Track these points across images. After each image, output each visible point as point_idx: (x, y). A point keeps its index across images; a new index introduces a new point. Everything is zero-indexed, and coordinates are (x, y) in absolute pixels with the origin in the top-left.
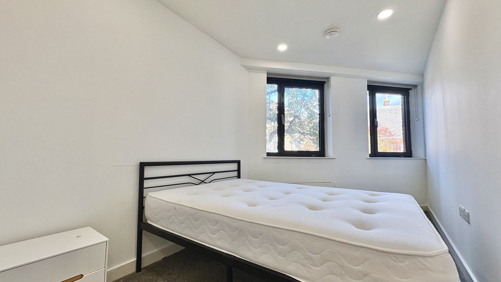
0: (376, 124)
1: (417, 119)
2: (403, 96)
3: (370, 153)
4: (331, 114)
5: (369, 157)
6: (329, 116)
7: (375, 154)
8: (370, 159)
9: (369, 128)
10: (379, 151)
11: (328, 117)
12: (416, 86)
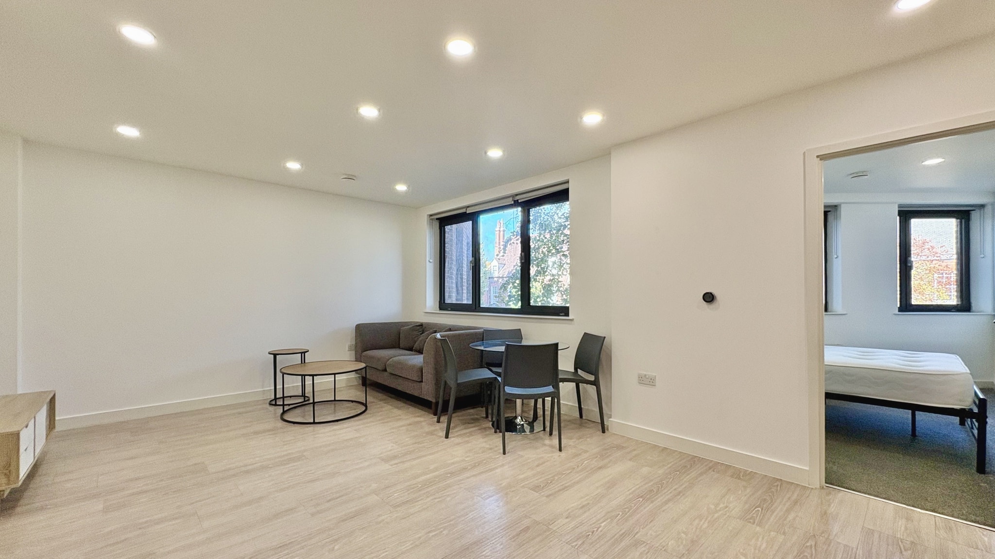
0: (909, 265)
1: (982, 256)
2: (959, 220)
3: (898, 306)
4: (840, 255)
5: (897, 312)
6: (837, 257)
7: (906, 306)
8: (899, 314)
9: (898, 270)
10: (913, 303)
11: (834, 259)
12: (982, 206)
